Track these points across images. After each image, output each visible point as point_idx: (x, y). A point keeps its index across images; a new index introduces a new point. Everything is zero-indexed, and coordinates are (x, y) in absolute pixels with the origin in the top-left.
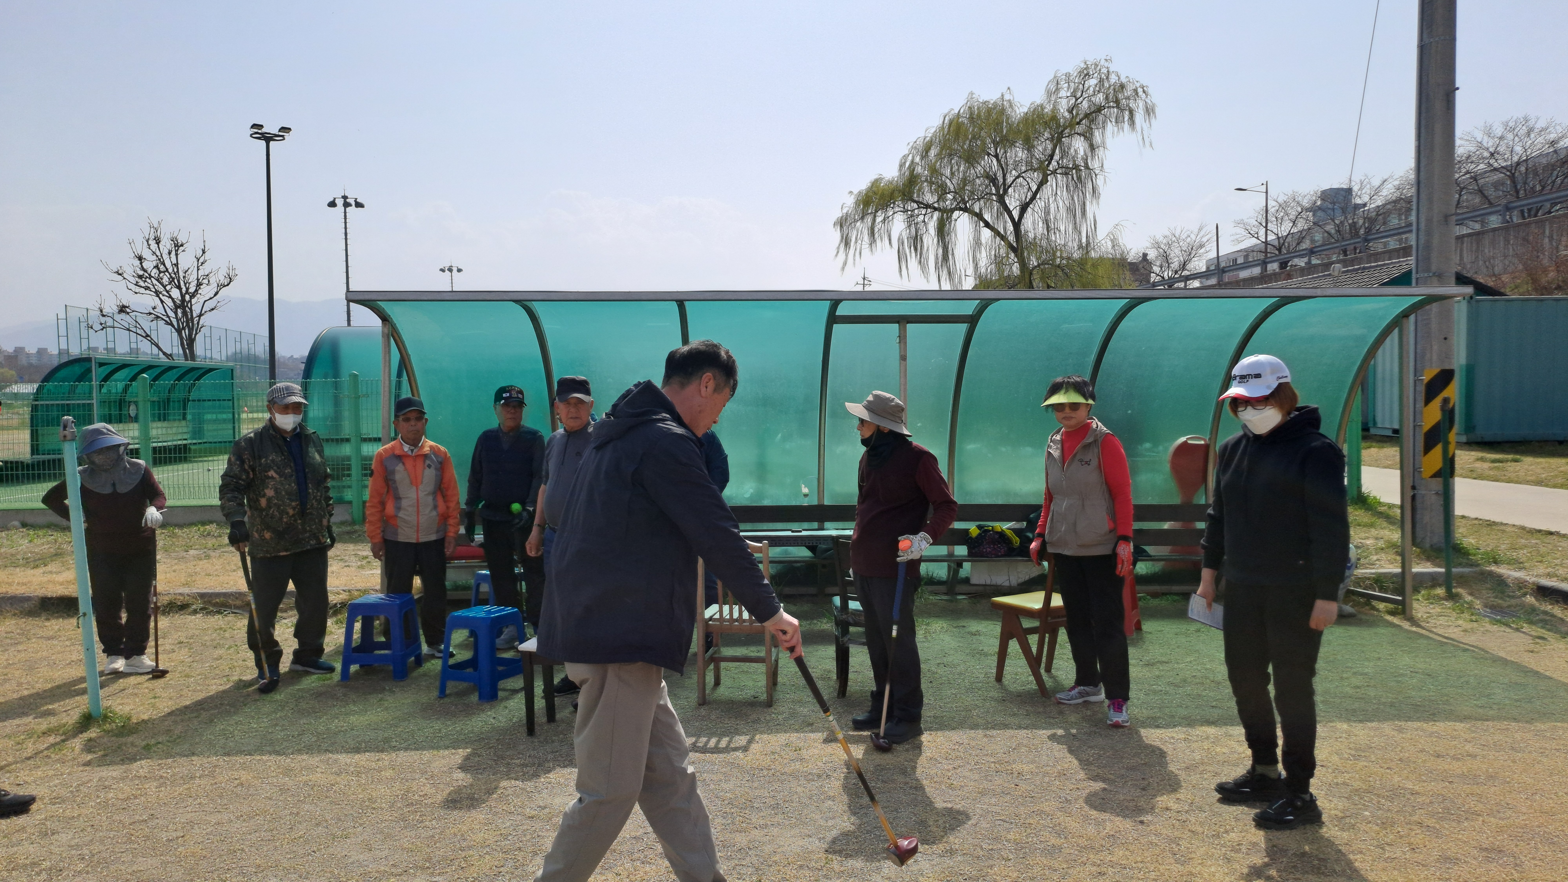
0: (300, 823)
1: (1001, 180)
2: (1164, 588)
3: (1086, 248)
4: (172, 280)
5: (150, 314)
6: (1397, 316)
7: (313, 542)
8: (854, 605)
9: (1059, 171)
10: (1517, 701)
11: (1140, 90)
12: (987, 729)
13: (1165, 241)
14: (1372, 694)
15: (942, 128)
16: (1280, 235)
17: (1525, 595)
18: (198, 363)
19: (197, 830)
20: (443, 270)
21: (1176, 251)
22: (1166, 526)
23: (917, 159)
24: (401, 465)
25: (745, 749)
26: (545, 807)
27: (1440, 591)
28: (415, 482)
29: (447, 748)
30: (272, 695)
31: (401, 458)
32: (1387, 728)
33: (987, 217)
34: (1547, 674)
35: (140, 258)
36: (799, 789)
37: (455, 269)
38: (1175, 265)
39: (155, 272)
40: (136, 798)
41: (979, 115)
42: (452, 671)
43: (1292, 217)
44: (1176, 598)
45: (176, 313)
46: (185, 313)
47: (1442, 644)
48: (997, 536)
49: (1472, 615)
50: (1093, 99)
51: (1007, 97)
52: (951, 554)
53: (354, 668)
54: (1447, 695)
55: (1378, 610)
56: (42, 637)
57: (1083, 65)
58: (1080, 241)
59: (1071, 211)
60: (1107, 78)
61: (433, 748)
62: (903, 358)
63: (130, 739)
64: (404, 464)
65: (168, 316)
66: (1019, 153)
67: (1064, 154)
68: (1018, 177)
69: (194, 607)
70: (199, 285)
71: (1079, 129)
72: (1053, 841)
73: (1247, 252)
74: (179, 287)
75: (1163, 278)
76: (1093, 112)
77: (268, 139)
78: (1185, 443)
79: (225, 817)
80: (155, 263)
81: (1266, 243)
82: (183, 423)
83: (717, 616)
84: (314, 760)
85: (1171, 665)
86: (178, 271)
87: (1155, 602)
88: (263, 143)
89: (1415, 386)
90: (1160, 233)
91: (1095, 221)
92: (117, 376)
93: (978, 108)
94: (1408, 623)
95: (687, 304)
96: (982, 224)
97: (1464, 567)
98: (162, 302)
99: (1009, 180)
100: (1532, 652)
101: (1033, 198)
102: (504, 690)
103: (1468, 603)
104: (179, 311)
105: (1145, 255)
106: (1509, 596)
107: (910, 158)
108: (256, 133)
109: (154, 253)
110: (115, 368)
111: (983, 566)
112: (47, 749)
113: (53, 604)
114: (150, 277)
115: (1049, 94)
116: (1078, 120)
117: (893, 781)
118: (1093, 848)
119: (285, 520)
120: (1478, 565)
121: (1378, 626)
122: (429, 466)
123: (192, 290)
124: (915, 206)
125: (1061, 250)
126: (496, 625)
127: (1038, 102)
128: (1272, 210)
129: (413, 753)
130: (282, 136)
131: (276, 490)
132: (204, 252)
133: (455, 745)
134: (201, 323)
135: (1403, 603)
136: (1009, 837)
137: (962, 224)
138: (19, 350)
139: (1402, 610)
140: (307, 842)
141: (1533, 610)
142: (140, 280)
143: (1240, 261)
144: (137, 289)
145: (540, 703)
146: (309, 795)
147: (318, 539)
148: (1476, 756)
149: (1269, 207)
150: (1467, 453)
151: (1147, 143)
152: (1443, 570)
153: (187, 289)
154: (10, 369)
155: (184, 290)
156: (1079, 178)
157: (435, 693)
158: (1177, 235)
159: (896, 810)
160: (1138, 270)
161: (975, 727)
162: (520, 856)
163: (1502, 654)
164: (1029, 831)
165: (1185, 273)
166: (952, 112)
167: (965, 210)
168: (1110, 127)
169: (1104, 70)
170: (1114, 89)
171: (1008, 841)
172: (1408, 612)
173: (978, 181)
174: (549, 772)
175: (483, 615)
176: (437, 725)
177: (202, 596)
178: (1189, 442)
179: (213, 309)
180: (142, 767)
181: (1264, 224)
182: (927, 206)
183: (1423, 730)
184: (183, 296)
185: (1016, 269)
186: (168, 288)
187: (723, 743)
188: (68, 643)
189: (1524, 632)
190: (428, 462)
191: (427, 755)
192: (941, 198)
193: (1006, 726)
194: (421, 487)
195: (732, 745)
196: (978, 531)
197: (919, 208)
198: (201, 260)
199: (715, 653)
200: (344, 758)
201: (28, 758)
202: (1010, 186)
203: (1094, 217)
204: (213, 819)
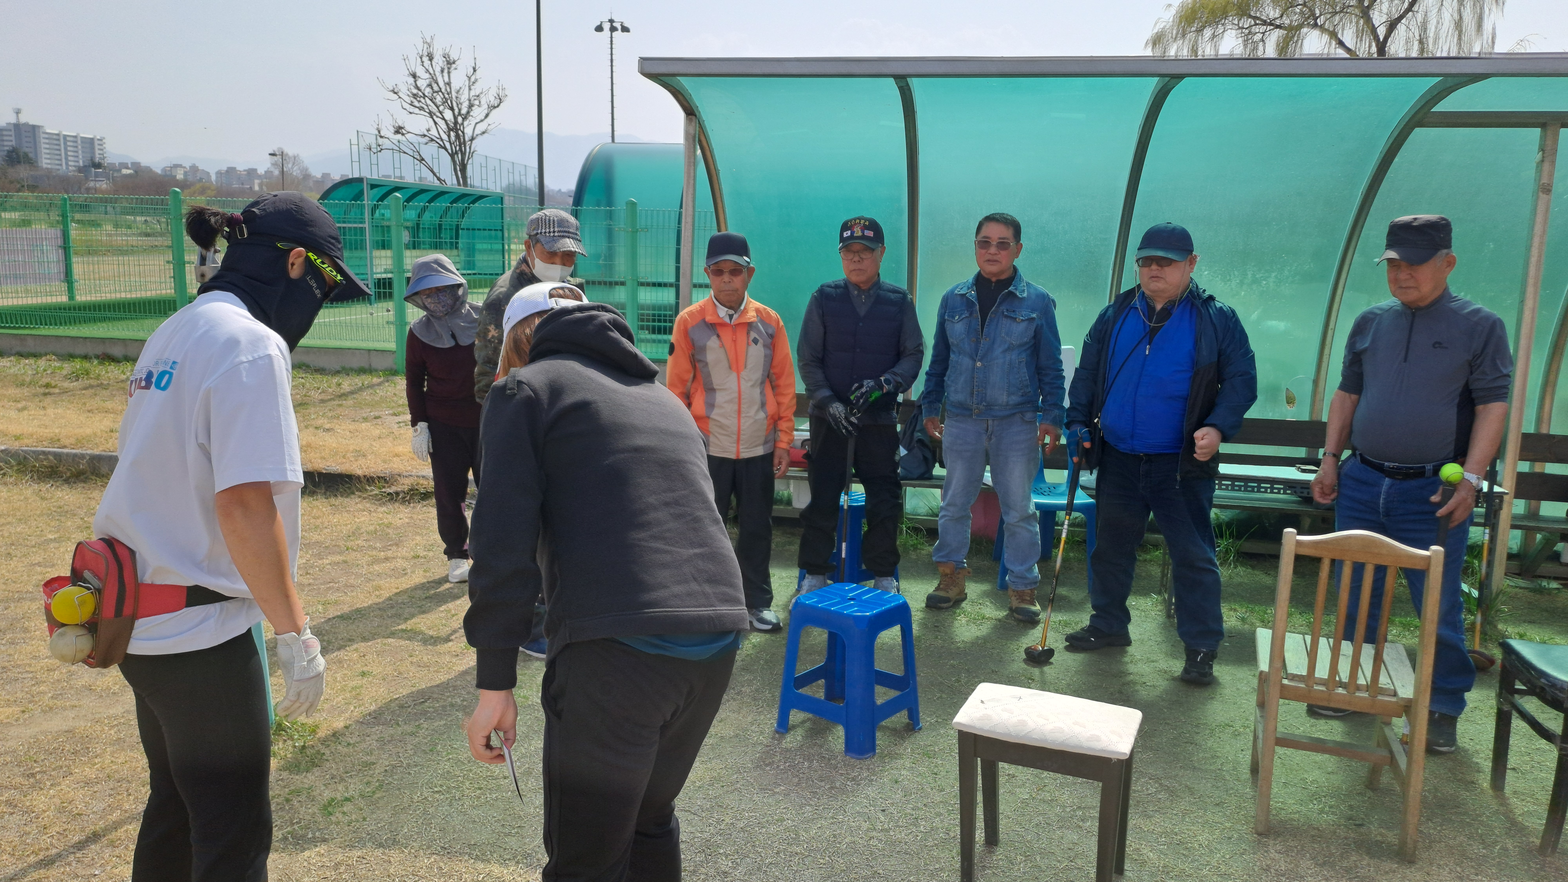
4: (445, 101)
5: (425, 136)
18: (470, 189)
24: (714, 338)
28: (736, 365)
31: (714, 327)
35: (414, 76)
39: (428, 91)
45: (449, 136)
46: (457, 136)
62: (1546, 189)
64: (718, 336)
65: (442, 140)
70: (471, 106)
74: (452, 108)
80: (428, 81)
82: (455, 252)
86: (450, 91)
92: (390, 198)
96: (1335, 45)
98: (436, 123)
104: (452, 134)
109: (427, 71)
110: (388, 190)
114: (424, 96)
122: (756, 341)
123: (464, 111)
124: (1252, 22)
132: (475, 70)
134: (473, 148)
142: (414, 100)
144: (412, 109)
153: (460, 110)
155: (456, 112)
167: (1315, 27)
179: (484, 133)
182: (1269, 23)
184: (455, 118)
186: (441, 108)
190: (753, 335)
194: (743, 374)
197: (1256, 24)
198: (473, 79)
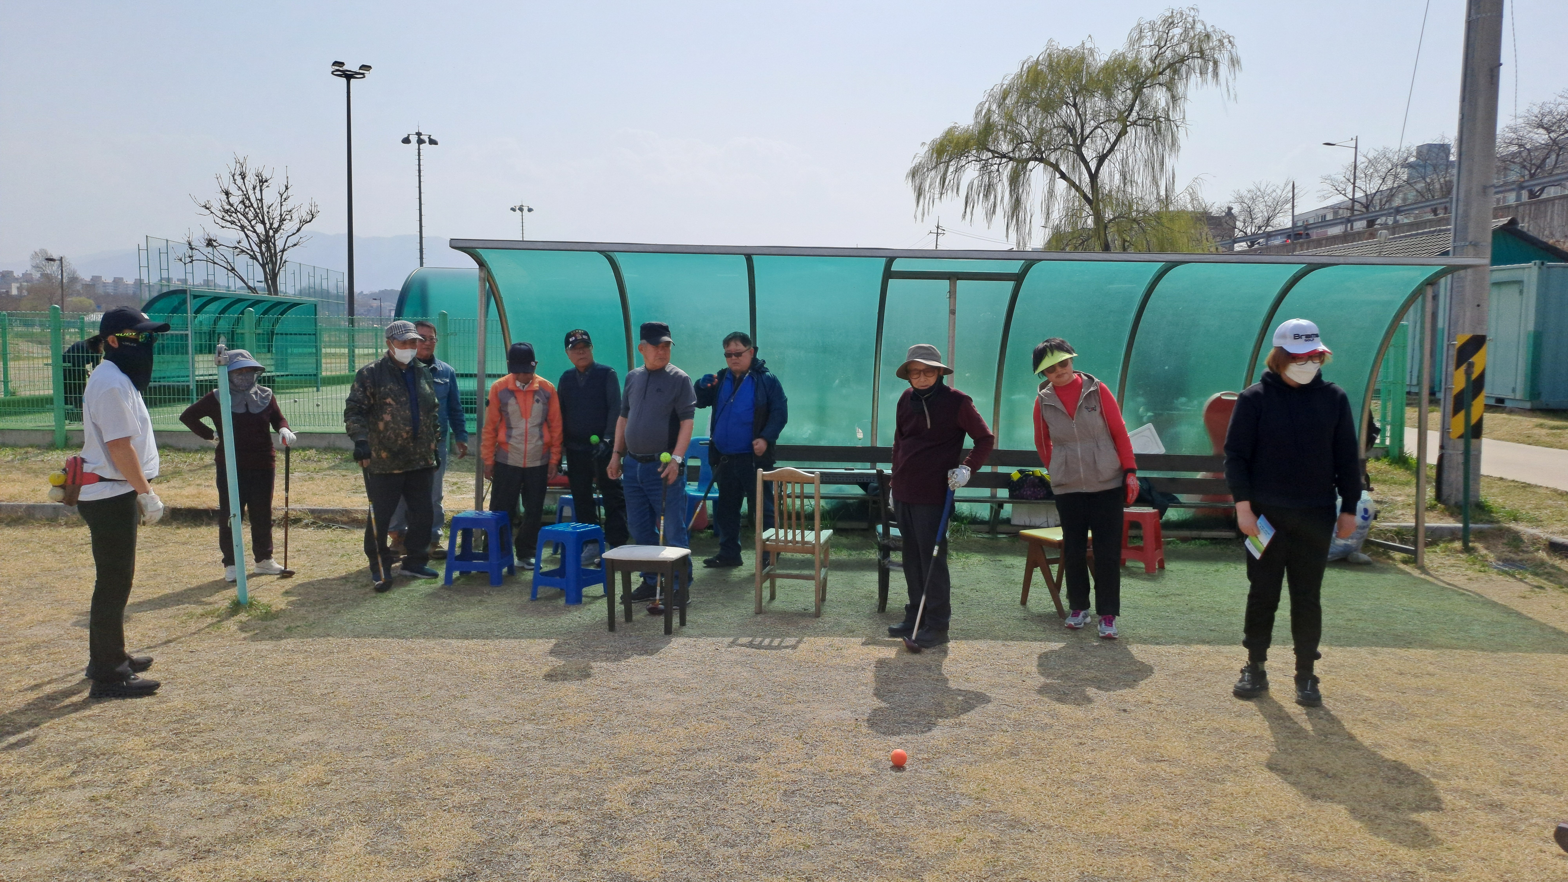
0: (425, 686)
1: (1079, 131)
2: (1195, 533)
3: (1167, 201)
4: (256, 216)
5: (236, 248)
6: (1422, 284)
7: (422, 463)
8: (895, 532)
9: (1139, 122)
10: (1491, 635)
11: (1226, 41)
12: (1006, 640)
13: (1249, 196)
14: (1360, 626)
15: (1021, 75)
16: (1368, 193)
17: (1538, 550)
18: (280, 297)
19: (342, 689)
20: (513, 210)
21: (1261, 206)
22: (1200, 475)
23: (994, 107)
25: (794, 647)
26: (625, 683)
27: (1458, 545)
28: (525, 414)
29: (541, 638)
30: (387, 593)
31: (513, 392)
32: (1364, 652)
33: (1063, 168)
34: (1530, 615)
35: (227, 194)
36: (838, 678)
37: (525, 209)
38: (1259, 221)
39: (241, 208)
40: (288, 664)
41: (1058, 64)
42: (542, 578)
43: (1382, 174)
44: (1204, 542)
45: (260, 248)
46: (268, 248)
47: (1443, 589)
48: (1037, 481)
49: (1483, 566)
50: (1177, 49)
51: (1088, 45)
52: (994, 496)
53: (456, 574)
54: (1429, 629)
55: (1393, 559)
56: (177, 542)
57: (1168, 14)
58: (1158, 194)
59: (1149, 163)
60: (1192, 28)
61: (529, 637)
62: (953, 312)
63: (273, 623)
64: (515, 398)
65: (252, 250)
66: (1098, 102)
67: (1143, 106)
68: (1096, 128)
69: (306, 521)
70: (282, 220)
71: (1162, 79)
72: (1046, 721)
73: (1335, 209)
74: (263, 222)
75: (1246, 233)
76: (1177, 62)
77: (349, 76)
78: (1219, 399)
79: (364, 681)
80: (241, 198)
81: (1353, 200)
82: (269, 356)
83: (774, 537)
84: (431, 643)
85: (1183, 597)
86: (262, 206)
87: (1183, 546)
88: (344, 80)
89: (1448, 350)
90: (1245, 187)
91: (1174, 174)
92: (208, 308)
93: (1058, 56)
94: (1419, 571)
95: (755, 258)
96: (1058, 175)
97: (1484, 523)
98: (247, 236)
99: (1087, 131)
100: (1524, 597)
101: (1112, 149)
102: (587, 597)
103: (1482, 556)
104: (263, 246)
105: (1230, 209)
106: (1523, 551)
107: (987, 105)
108: (338, 70)
109: (240, 188)
110: (206, 300)
111: (1024, 508)
112: (208, 627)
113: (182, 515)
114: (236, 211)
115: (1132, 43)
116: (1161, 70)
117: (919, 675)
118: (1079, 727)
119: (400, 442)
120: (1498, 522)
121: (1390, 572)
122: (538, 401)
123: (276, 225)
124: (990, 155)
125: (1137, 203)
126: (583, 540)
127: (1121, 50)
128: (1361, 166)
129: (513, 641)
130: (363, 74)
131: (393, 416)
132: (287, 188)
133: (547, 636)
134: (284, 259)
135: (1415, 553)
136: (1010, 716)
137: (1038, 174)
138: (96, 279)
139: (1414, 559)
140: (433, 700)
141: (1542, 563)
142: (226, 215)
143: (1329, 217)
144: (224, 224)
145: (619, 608)
146: (430, 668)
147: (426, 460)
148: (1434, 675)
149: (1358, 163)
150: (1529, 419)
151: (1232, 96)
152: (1461, 525)
153: (271, 224)
154: (88, 298)
155: (268, 226)
156: (1159, 130)
157: (527, 597)
158: (1262, 190)
159: (919, 695)
160: (1220, 224)
161: (995, 638)
162: (607, 714)
163: (1495, 599)
164: (1028, 713)
165: (1269, 229)
166: (1032, 60)
167: (1041, 160)
168: (1195, 78)
169: (1190, 19)
170: (1199, 39)
171: (1009, 719)
172: (1419, 561)
173: (1055, 131)
174: (628, 658)
175: (570, 529)
176: (532, 621)
177: (312, 511)
178: (1223, 397)
179: (295, 245)
180: (289, 643)
181: (1352, 181)
182: (1003, 156)
183: (1395, 654)
184: (267, 232)
185: (1090, 222)
186: (253, 223)
187: (776, 642)
188: (201, 547)
189: (1526, 583)
190: (537, 397)
191: (525, 643)
192: (1017, 147)
193: (1023, 639)
194: (529, 420)
195: (783, 644)
196: (1019, 475)
197: (994, 157)
198: (284, 196)
199: (771, 570)
200: (454, 642)
201: (194, 634)
202: (1088, 137)
203: (1173, 170)
204: (355, 681)
